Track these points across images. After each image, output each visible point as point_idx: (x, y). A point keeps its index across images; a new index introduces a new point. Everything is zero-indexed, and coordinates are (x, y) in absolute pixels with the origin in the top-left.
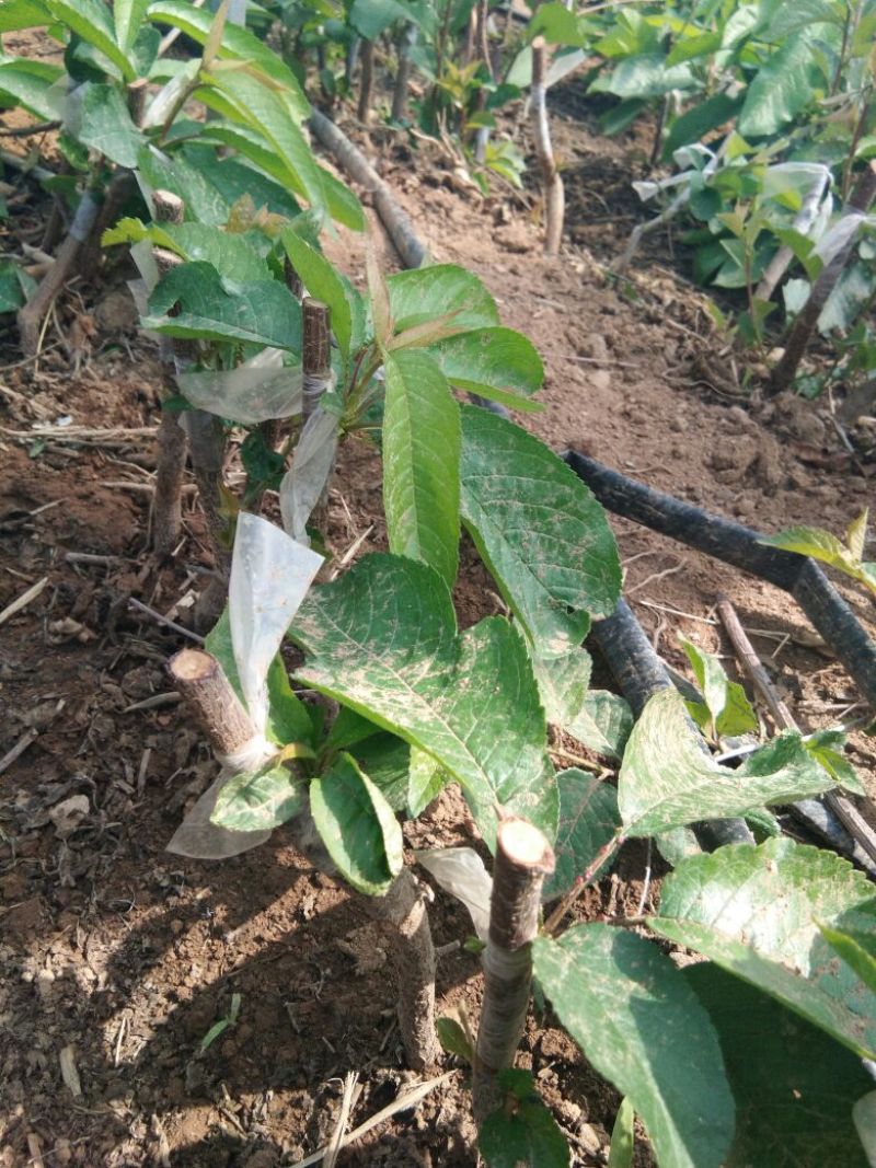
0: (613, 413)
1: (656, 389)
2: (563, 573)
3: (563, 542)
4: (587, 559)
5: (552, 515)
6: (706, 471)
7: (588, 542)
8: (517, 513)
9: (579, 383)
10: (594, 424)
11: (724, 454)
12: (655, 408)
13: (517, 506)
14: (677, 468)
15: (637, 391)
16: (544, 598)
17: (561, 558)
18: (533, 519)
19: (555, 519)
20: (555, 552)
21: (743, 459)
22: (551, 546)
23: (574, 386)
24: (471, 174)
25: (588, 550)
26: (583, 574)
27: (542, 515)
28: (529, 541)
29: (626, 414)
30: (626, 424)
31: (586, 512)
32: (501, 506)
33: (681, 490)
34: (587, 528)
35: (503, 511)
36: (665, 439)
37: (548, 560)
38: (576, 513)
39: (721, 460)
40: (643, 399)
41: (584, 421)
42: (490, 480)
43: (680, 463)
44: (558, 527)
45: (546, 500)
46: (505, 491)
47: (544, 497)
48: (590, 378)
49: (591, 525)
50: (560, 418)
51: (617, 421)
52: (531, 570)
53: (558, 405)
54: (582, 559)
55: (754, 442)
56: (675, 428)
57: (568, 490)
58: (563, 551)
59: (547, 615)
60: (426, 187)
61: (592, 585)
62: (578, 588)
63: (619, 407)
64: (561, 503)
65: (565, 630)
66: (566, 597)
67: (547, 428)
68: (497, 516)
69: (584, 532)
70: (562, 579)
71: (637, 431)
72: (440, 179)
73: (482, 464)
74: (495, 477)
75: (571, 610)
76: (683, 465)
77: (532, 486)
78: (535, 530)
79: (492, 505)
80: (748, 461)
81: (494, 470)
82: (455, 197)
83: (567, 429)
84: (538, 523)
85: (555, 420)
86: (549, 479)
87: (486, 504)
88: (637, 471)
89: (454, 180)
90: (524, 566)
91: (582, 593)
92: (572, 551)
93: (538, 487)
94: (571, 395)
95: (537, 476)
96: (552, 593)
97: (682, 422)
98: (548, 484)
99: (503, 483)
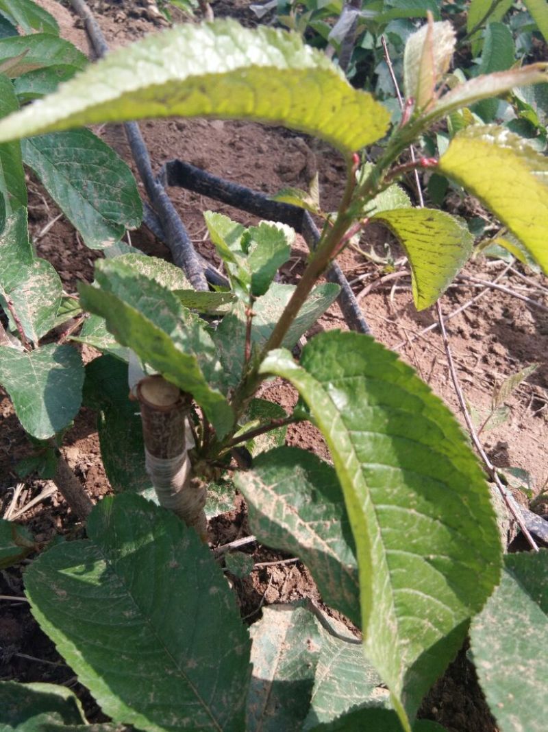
0: (224, 144)
1: (252, 129)
2: (110, 204)
3: (107, 185)
4: (123, 195)
5: (98, 170)
6: (275, 175)
7: (122, 185)
8: (77, 169)
9: (204, 127)
10: (209, 151)
11: (285, 164)
12: (251, 141)
13: (76, 165)
14: (257, 174)
15: (241, 131)
16: (99, 219)
17: (108, 196)
18: (88, 173)
19: (100, 172)
20: (104, 192)
21: (296, 166)
22: (101, 189)
23: (200, 129)
24: (160, 9)
25: (122, 190)
26: (122, 204)
27: (93, 170)
28: (87, 186)
29: (232, 144)
30: (231, 150)
31: (118, 167)
32: (67, 165)
33: (258, 185)
34: (120, 177)
35: (68, 168)
36: (253, 157)
37: (100, 197)
38: (111, 168)
39: (284, 167)
40: (244, 135)
41: (204, 149)
42: (58, 150)
43: (260, 170)
44: (103, 177)
45: (93, 161)
46: (67, 156)
47: (91, 159)
48: (211, 124)
49: (122, 175)
50: (188, 147)
51: (226, 149)
52: (90, 203)
53: (188, 140)
54: (119, 195)
55: (303, 156)
56: (260, 151)
57: (104, 154)
58: (108, 192)
59: (102, 229)
60: (131, 19)
61: (127, 210)
62: (119, 212)
63: (227, 140)
64: (102, 162)
65: (114, 236)
66: (113, 217)
67: (179, 153)
68: (65, 172)
69: (118, 179)
70: (109, 207)
71: (238, 154)
72: (139, 13)
73: (52, 141)
74: (61, 148)
75: (116, 224)
76: (262, 172)
77: (84, 153)
78: (90, 179)
79: (60, 165)
80: (300, 167)
81: (59, 144)
82: (151, 23)
83: (193, 154)
84: (91, 175)
85: (185, 148)
86: (92, 148)
87: (57, 164)
88: (233, 176)
89: (149, 13)
90: (85, 201)
91: (122, 215)
92: (114, 191)
93: (87, 153)
94: (197, 134)
95: (85, 147)
96: (104, 216)
97: (264, 147)
98: (93, 151)
99: (66, 151)
